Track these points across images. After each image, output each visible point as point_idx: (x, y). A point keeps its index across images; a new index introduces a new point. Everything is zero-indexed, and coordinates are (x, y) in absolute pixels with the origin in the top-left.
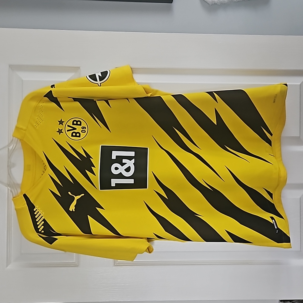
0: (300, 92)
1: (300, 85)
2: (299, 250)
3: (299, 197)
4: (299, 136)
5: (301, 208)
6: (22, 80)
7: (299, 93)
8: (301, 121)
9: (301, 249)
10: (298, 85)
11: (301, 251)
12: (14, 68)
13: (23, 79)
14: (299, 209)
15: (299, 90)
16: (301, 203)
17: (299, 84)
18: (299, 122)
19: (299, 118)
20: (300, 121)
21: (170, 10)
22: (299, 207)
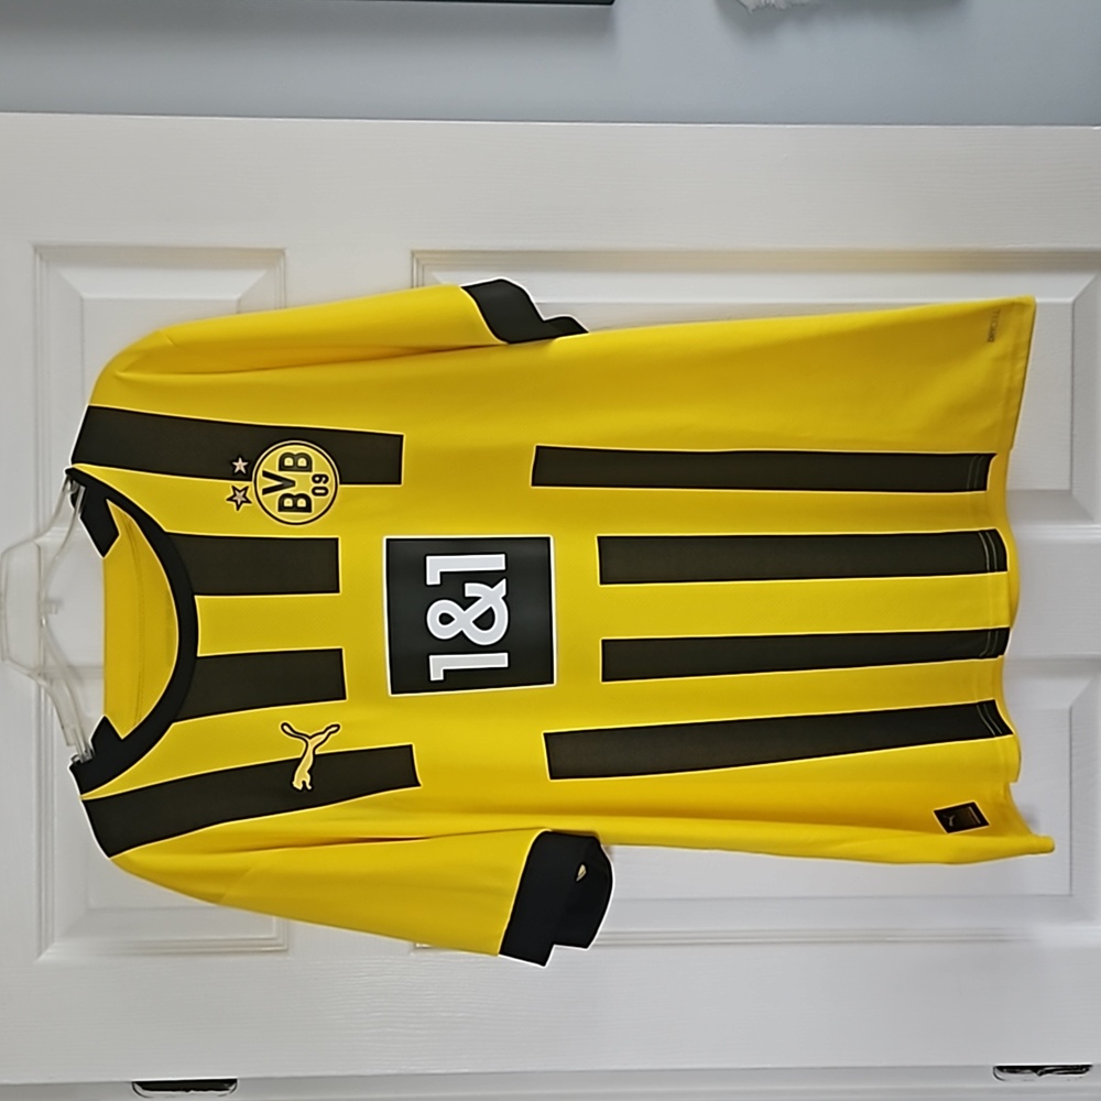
0: (1073, 331)
1: (1074, 304)
2: (1067, 891)
3: (1067, 706)
4: (1066, 486)
5: (1073, 744)
6: (82, 300)
7: (1070, 334)
8: (1075, 432)
9: (1071, 889)
10: (1066, 305)
11: (1071, 895)
12: (50, 255)
13: (86, 295)
14: (1067, 746)
15: (1070, 325)
16: (1074, 727)
17: (1070, 300)
18: (1068, 438)
19: (1068, 425)
20: (1072, 436)
21: (605, 28)
22: (1067, 740)
